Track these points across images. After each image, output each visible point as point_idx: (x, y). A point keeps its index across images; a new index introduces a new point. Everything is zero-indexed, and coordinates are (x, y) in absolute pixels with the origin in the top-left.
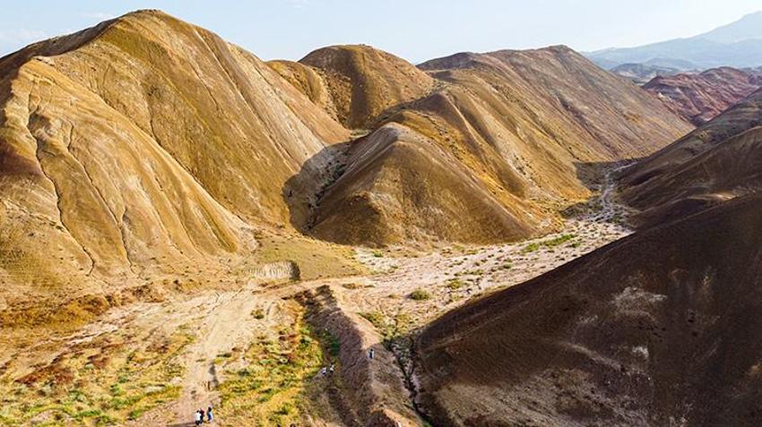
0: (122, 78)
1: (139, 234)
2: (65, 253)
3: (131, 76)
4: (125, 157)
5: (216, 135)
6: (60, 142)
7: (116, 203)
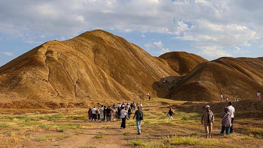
0: (85, 46)
1: (82, 88)
2: (46, 90)
3: (88, 45)
4: (81, 63)
5: (121, 64)
6: (55, 57)
7: (74, 77)
